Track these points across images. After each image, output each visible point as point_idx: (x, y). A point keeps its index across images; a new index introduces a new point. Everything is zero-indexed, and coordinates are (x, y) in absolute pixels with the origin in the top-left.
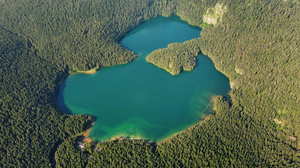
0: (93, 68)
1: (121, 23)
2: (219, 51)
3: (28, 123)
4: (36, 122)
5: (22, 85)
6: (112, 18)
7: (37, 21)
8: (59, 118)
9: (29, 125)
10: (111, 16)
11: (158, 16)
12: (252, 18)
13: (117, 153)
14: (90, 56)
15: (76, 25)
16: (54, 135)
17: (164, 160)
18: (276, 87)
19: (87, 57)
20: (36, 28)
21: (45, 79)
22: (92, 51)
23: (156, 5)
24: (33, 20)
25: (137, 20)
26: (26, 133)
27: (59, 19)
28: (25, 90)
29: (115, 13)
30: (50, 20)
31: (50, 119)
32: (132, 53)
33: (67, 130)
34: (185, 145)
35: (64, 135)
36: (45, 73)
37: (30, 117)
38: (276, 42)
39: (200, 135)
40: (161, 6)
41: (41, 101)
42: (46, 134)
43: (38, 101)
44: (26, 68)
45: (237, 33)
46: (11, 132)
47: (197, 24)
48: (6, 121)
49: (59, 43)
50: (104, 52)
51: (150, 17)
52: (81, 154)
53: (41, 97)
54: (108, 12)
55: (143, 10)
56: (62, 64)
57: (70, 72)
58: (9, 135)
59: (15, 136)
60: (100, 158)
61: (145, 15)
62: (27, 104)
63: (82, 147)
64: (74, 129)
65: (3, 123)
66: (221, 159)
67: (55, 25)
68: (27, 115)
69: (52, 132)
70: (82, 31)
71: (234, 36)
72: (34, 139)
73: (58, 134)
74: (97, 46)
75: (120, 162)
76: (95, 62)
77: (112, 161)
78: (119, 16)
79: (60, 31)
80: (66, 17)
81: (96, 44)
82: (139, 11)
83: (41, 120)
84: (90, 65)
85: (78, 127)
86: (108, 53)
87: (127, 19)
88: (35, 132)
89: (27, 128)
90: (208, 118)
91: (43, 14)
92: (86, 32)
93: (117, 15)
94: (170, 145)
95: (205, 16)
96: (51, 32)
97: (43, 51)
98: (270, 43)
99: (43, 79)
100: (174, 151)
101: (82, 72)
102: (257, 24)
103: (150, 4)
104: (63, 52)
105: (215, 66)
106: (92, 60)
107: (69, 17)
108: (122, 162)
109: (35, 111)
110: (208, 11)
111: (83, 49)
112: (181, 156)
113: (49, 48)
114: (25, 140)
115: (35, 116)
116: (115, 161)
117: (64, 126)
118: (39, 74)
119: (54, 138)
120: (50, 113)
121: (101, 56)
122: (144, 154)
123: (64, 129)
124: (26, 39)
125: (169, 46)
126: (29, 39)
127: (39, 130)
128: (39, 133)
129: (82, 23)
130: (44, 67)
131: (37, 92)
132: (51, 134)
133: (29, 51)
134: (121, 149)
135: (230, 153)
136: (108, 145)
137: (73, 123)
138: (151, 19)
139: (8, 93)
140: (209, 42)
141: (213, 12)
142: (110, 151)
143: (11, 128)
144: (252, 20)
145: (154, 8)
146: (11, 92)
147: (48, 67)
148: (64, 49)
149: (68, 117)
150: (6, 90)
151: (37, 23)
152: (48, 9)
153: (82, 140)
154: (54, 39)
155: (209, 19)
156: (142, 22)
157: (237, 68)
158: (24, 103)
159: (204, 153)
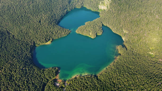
0: (49, 41)
1: (57, 14)
2: (112, 23)
3: (24, 77)
4: (28, 76)
5: (13, 57)
6: (52, 12)
7: (9, 18)
8: (40, 71)
9: (25, 78)
10: (51, 11)
11: (75, 8)
12: (125, 4)
13: (79, 84)
14: (46, 35)
15: (33, 18)
16: (41, 81)
17: (104, 83)
18: (146, 36)
19: (44, 35)
20: (10, 23)
21: (24, 51)
22: (46, 31)
23: (72, 3)
24: (6, 18)
25: (64, 12)
26: (25, 83)
27: (22, 16)
28: (15, 59)
29: (53, 9)
30: (17, 17)
31: (35, 73)
32: (68, 30)
33: (47, 77)
34: (113, 73)
35: (46, 80)
36: (23, 48)
37: (24, 74)
38: (140, 15)
39: (118, 67)
40: (75, 3)
41: (27, 64)
42: (36, 82)
43: (25, 64)
44: (11, 46)
45: (119, 13)
46: (16, 84)
47: (96, 10)
48: (11, 78)
49: (26, 29)
50: (53, 31)
51: (71, 9)
52: (60, 89)
53: (26, 62)
54: (49, 9)
55: (66, 6)
56: (31, 41)
57: (36, 45)
58: (16, 86)
59: (19, 86)
60: (71, 89)
61: (68, 9)
62: (20, 66)
63: (58, 85)
64: (51, 76)
65: (10, 80)
66: (133, 76)
67: (21, 19)
68: (22, 73)
69: (39, 80)
70: (37, 21)
71: (118, 14)
72: (30, 86)
73: (43, 80)
74: (48, 28)
75: (83, 89)
76: (49, 37)
77: (78, 89)
78: (55, 10)
79: (24, 22)
80: (26, 15)
81: (47, 27)
82: (64, 7)
83: (31, 74)
84: (47, 40)
85: (52, 74)
86: (55, 31)
87: (59, 12)
88: (29, 82)
89: (24, 81)
90: (118, 57)
91: (12, 14)
92: (40, 22)
93: (54, 10)
94: (105, 74)
95: (99, 6)
96: (19, 24)
97: (18, 36)
98: (137, 16)
99: (23, 51)
100: (108, 77)
101: (43, 44)
102: (128, 7)
103: (69, 2)
104: (30, 34)
105: (113, 31)
106: (47, 36)
107: (28, 14)
108: (84, 88)
109: (26, 70)
110: (100, 3)
111: (41, 31)
112: (112, 79)
113: (21, 33)
114: (26, 87)
115: (26, 73)
116: (80, 88)
117: (45, 75)
118: (20, 49)
119: (41, 83)
120: (34, 70)
121: (52, 34)
122: (93, 82)
123: (45, 77)
124: (5, 30)
125: (86, 23)
126: (7, 30)
127: (31, 80)
128: (32, 82)
129: (36, 17)
130: (21, 44)
131: (23, 59)
132: (39, 81)
133: (9, 36)
134: (81, 82)
135: (135, 72)
136: (72, 81)
137: (49, 73)
138: (71, 10)
139: (6, 63)
140: (106, 19)
141: (104, 3)
142: (75, 84)
143: (15, 82)
144: (125, 5)
145: (72, 4)
146: (8, 62)
147: (23, 44)
148: (30, 33)
149: (44, 70)
150: (4, 61)
151: (10, 20)
152: (14, 11)
153: (56, 81)
154: (22, 27)
155: (102, 7)
156: (67, 13)
157: (124, 30)
158: (18, 67)
159: (124, 75)
